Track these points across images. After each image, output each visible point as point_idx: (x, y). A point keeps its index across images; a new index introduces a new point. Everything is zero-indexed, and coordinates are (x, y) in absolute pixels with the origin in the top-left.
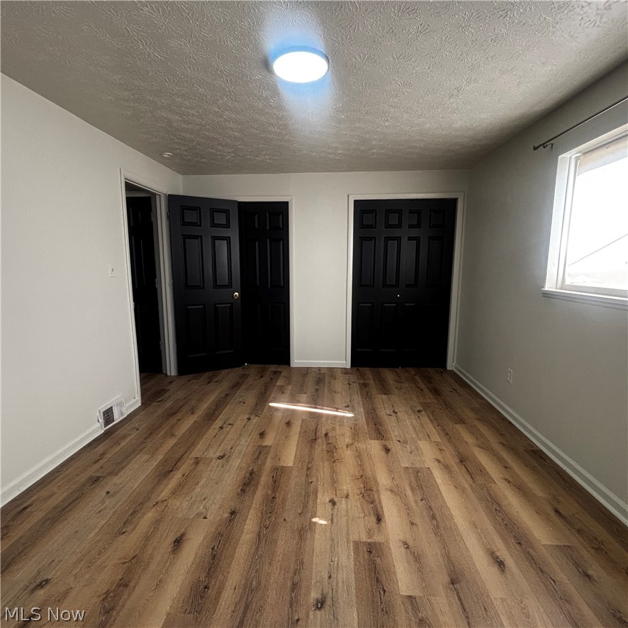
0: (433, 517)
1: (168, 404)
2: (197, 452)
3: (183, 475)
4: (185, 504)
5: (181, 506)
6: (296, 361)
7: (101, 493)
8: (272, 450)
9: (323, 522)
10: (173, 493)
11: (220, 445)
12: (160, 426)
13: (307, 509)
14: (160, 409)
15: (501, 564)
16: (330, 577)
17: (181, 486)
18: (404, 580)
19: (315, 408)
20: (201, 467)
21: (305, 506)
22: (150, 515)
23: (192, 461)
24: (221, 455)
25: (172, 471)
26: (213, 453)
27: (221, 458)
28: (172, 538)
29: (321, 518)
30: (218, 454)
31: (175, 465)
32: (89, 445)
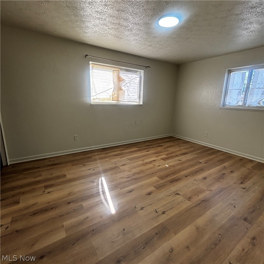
2: (187, 204)
3: (198, 195)
4: (201, 185)
11: (174, 200)
15: (148, 151)
20: (189, 195)
21: (166, 169)
23: (192, 200)
24: (177, 195)
25: (203, 201)
27: (178, 194)
29: (166, 166)
30: (178, 196)
31: (201, 203)
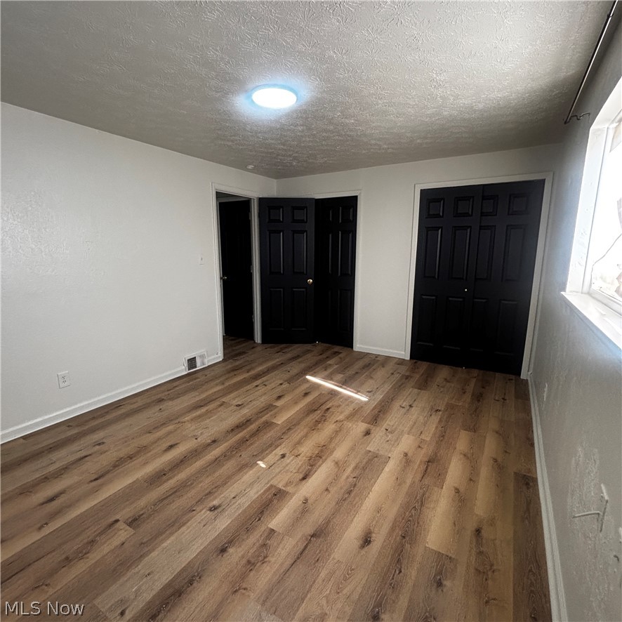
0: (350, 492)
1: (238, 363)
2: (228, 398)
3: (207, 410)
4: (193, 428)
5: (190, 428)
6: (358, 346)
7: (157, 408)
8: (276, 410)
9: (263, 466)
10: (192, 420)
11: (245, 397)
12: (221, 376)
13: (260, 455)
14: (230, 365)
16: (234, 498)
17: (200, 416)
18: (278, 520)
19: (341, 387)
20: (222, 408)
21: (263, 451)
22: (171, 428)
23: (219, 403)
24: (241, 404)
25: (203, 406)
26: (235, 402)
27: (239, 405)
28: (169, 444)
29: (264, 463)
30: (239, 403)
31: (208, 403)
32: (174, 379)
